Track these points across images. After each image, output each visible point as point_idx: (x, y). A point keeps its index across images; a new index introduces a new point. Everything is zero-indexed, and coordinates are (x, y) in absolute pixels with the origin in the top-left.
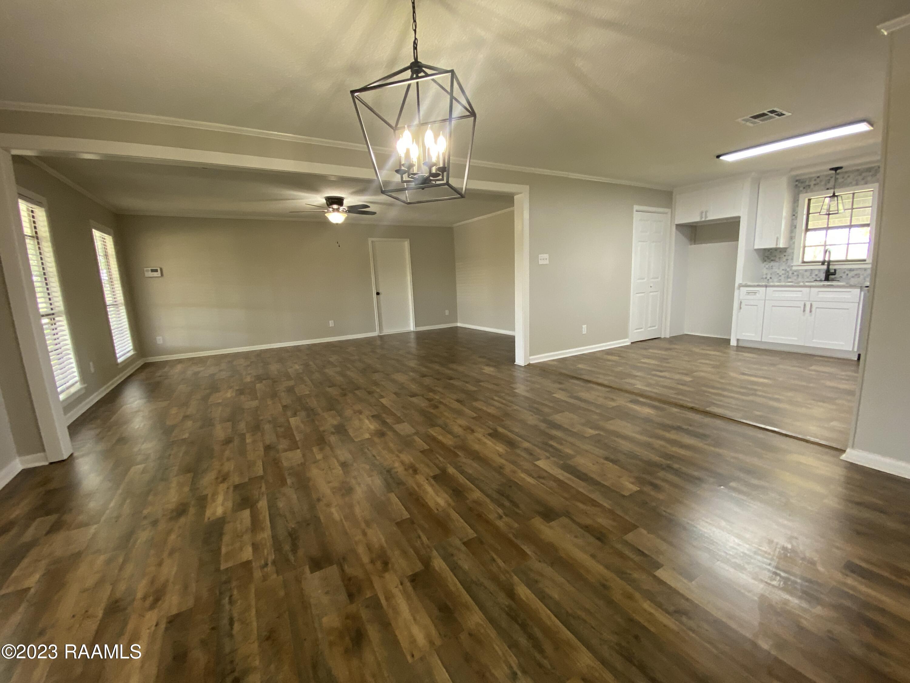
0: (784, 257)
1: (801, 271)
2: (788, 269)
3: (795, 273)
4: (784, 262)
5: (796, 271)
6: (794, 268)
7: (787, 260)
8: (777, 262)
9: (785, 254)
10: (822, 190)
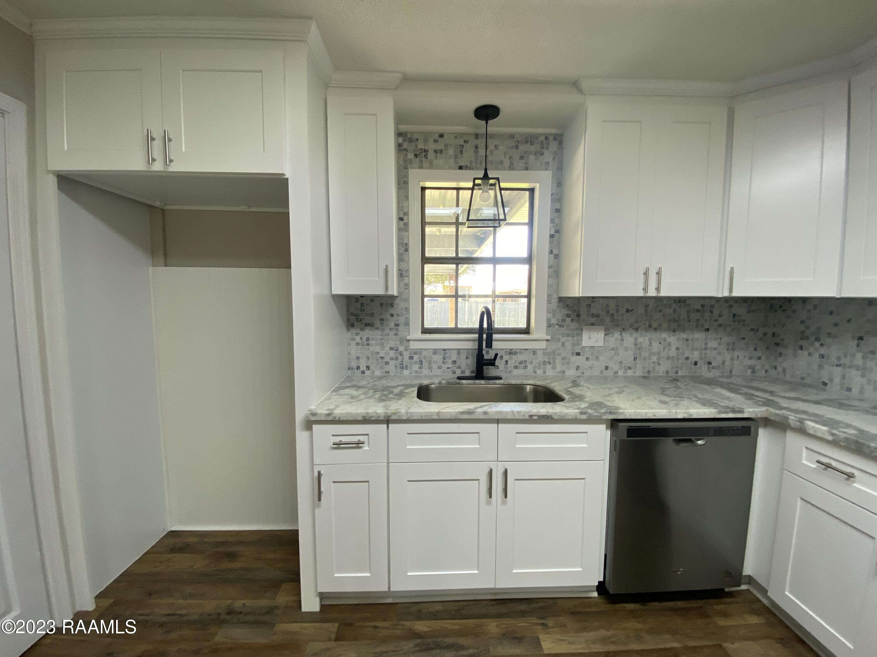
0: (389, 316)
1: (424, 353)
2: (402, 348)
3: (416, 357)
4: (391, 329)
5: (417, 352)
6: (413, 346)
7: (397, 325)
8: (377, 329)
9: (391, 311)
10: (450, 168)
